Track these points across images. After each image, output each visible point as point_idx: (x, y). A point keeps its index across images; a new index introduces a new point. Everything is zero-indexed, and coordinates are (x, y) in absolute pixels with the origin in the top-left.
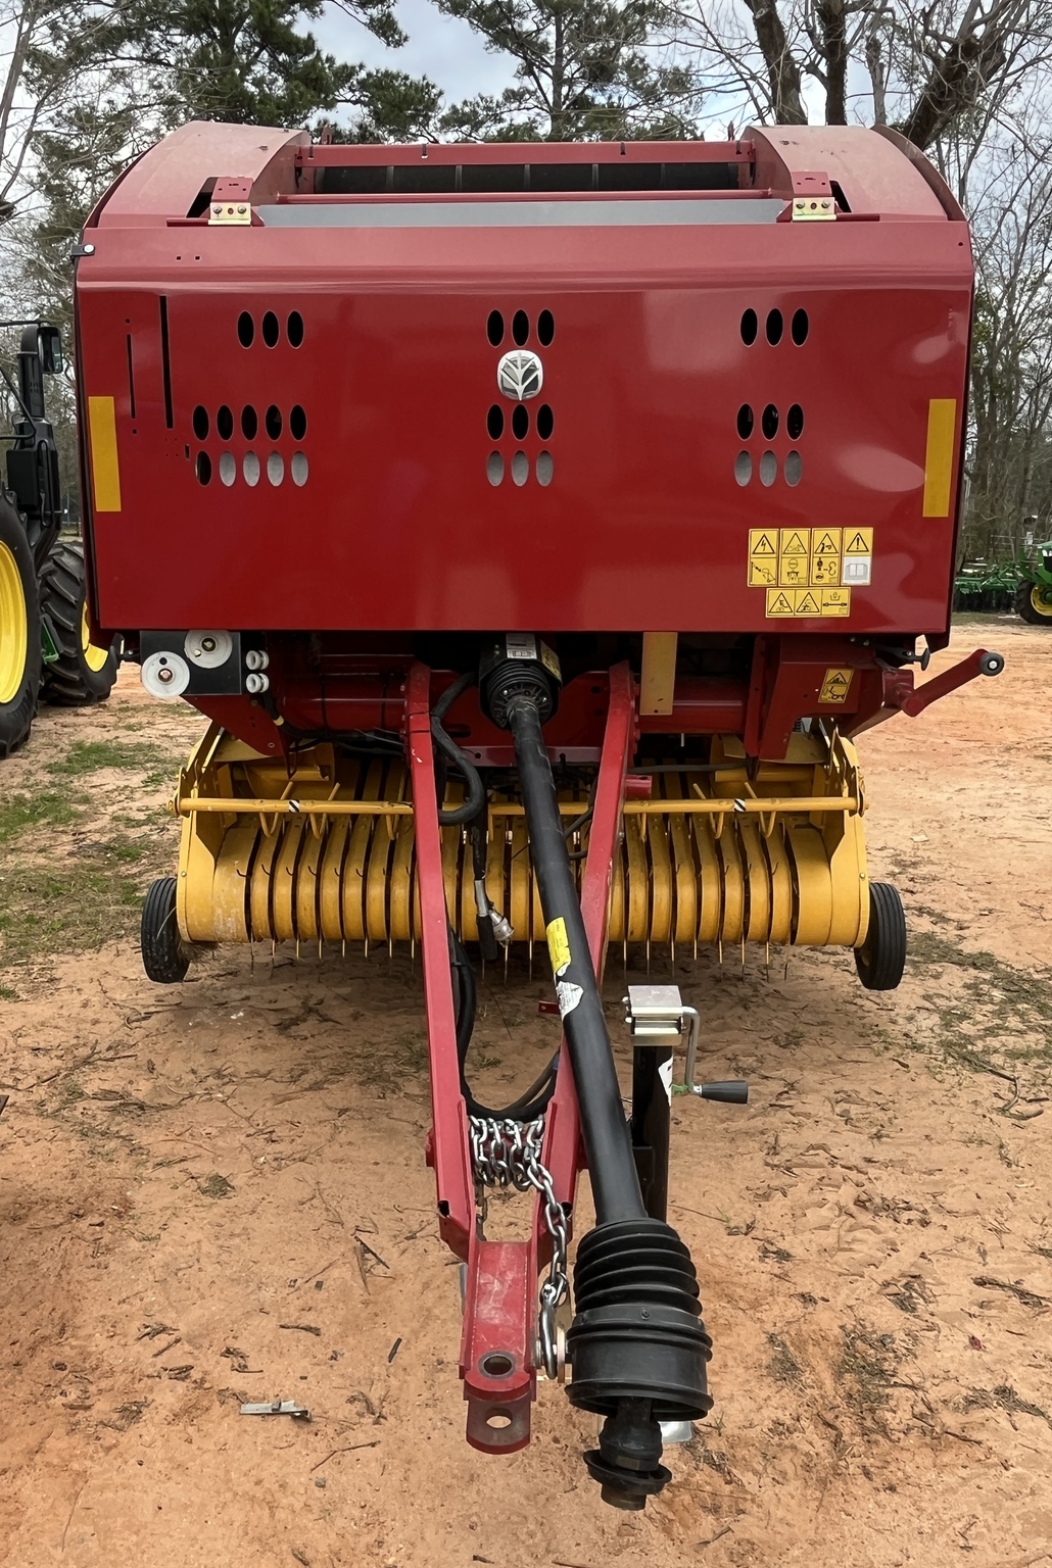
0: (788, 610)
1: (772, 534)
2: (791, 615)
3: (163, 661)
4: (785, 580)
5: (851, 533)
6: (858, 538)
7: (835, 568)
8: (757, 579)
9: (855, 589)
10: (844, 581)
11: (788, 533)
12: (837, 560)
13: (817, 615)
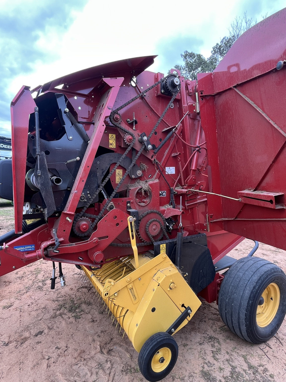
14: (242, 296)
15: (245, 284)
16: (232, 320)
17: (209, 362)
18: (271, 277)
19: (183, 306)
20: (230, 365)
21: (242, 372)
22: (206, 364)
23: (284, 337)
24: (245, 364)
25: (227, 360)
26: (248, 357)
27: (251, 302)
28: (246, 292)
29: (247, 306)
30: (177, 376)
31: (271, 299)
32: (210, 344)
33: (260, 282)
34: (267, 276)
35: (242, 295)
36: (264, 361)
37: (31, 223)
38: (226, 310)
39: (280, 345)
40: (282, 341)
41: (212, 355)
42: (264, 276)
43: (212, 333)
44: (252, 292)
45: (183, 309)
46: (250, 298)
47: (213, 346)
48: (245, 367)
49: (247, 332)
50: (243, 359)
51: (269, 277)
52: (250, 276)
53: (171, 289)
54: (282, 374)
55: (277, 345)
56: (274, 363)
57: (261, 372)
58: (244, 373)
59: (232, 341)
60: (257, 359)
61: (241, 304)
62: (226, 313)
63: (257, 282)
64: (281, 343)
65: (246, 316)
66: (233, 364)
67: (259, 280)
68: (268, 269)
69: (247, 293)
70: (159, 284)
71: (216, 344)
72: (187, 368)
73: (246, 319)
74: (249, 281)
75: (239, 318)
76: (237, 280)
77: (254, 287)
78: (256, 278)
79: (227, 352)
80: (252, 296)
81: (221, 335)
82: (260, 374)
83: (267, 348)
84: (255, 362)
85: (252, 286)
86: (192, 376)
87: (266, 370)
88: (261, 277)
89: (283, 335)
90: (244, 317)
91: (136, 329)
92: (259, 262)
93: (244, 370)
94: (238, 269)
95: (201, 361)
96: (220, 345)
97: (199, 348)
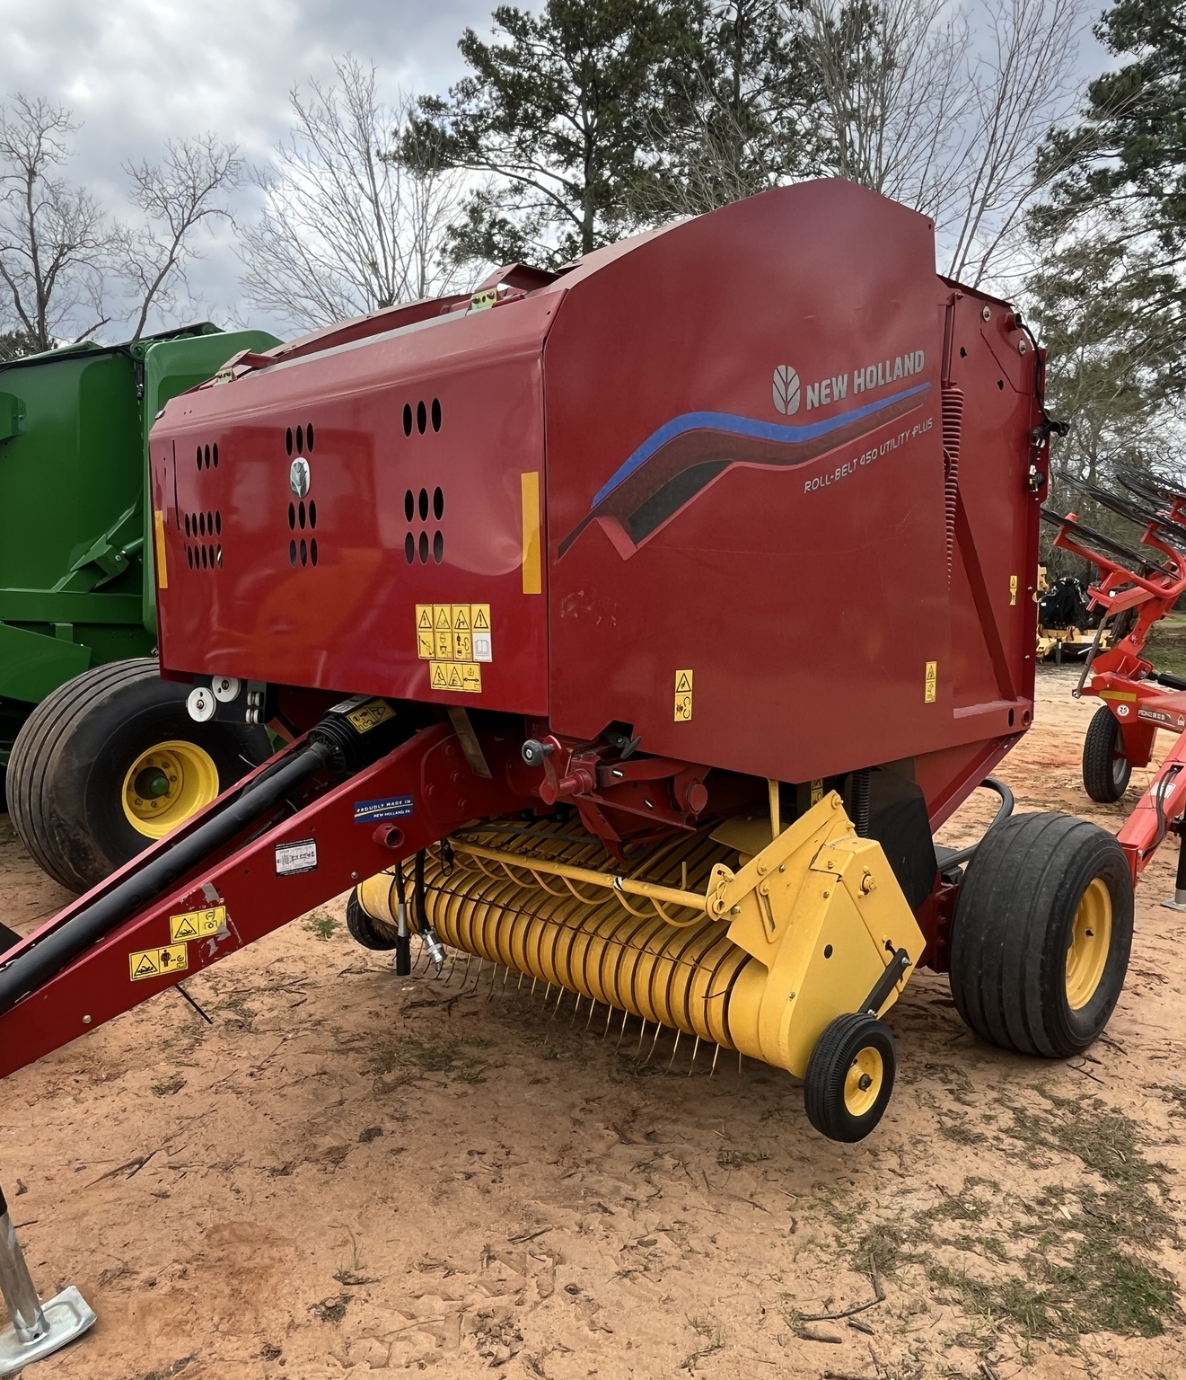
0: (443, 682)
1: (428, 609)
2: (444, 688)
3: (201, 694)
4: (439, 654)
5: (476, 608)
6: (480, 614)
7: (469, 644)
8: (424, 652)
9: (483, 665)
10: (475, 657)
11: (438, 608)
12: (468, 636)
13: (461, 689)
14: (1029, 916)
15: (1036, 881)
16: (1000, 991)
17: (950, 1111)
18: (1099, 856)
19: (889, 947)
20: (1008, 1107)
21: (1044, 1115)
22: (946, 1115)
23: (1124, 1037)
24: (1044, 1100)
25: (996, 1100)
26: (1047, 1087)
27: (1054, 926)
28: (1041, 900)
29: (1046, 939)
30: (882, 1148)
31: (1089, 933)
32: (934, 1077)
33: (1074, 868)
34: (1090, 855)
35: (1029, 912)
36: (1090, 1087)
37: (368, 726)
38: (980, 967)
39: (1119, 1053)
40: (1121, 1046)
41: (951, 1097)
42: (1084, 853)
43: (928, 1056)
44: (1056, 898)
45: (889, 956)
46: (1052, 914)
47: (945, 1081)
48: (1047, 1104)
49: (1043, 1017)
50: (1035, 1092)
51: (1094, 855)
52: (1046, 858)
53: (866, 891)
54: (1139, 1103)
55: (1111, 1055)
56: (1115, 1088)
57: (1090, 1108)
58: (1050, 1117)
59: (993, 1065)
60: (1071, 1087)
61: (1027, 937)
62: (980, 978)
63: (1067, 871)
64: (1120, 1049)
65: (1042, 968)
66: (1016, 1105)
67: (1070, 865)
68: (1089, 836)
69: (1044, 902)
70: (840, 876)
71: (953, 1077)
72: (901, 1130)
73: (1042, 976)
74: (1044, 870)
75: (1023, 978)
76: (1010, 875)
77: (1061, 886)
78: (1062, 859)
79: (988, 1086)
80: (1057, 908)
81: (958, 1057)
82: (1087, 1111)
83: (1089, 1063)
84: (1067, 1092)
85: (1055, 883)
86: (919, 1142)
87: (1098, 1104)
88: (1074, 857)
89: (1119, 1033)
90: (1039, 971)
91: (790, 1007)
92: (1061, 821)
93: (1046, 1111)
94: (1007, 845)
95: (928, 1113)
96: (966, 1076)
97: (910, 1089)
